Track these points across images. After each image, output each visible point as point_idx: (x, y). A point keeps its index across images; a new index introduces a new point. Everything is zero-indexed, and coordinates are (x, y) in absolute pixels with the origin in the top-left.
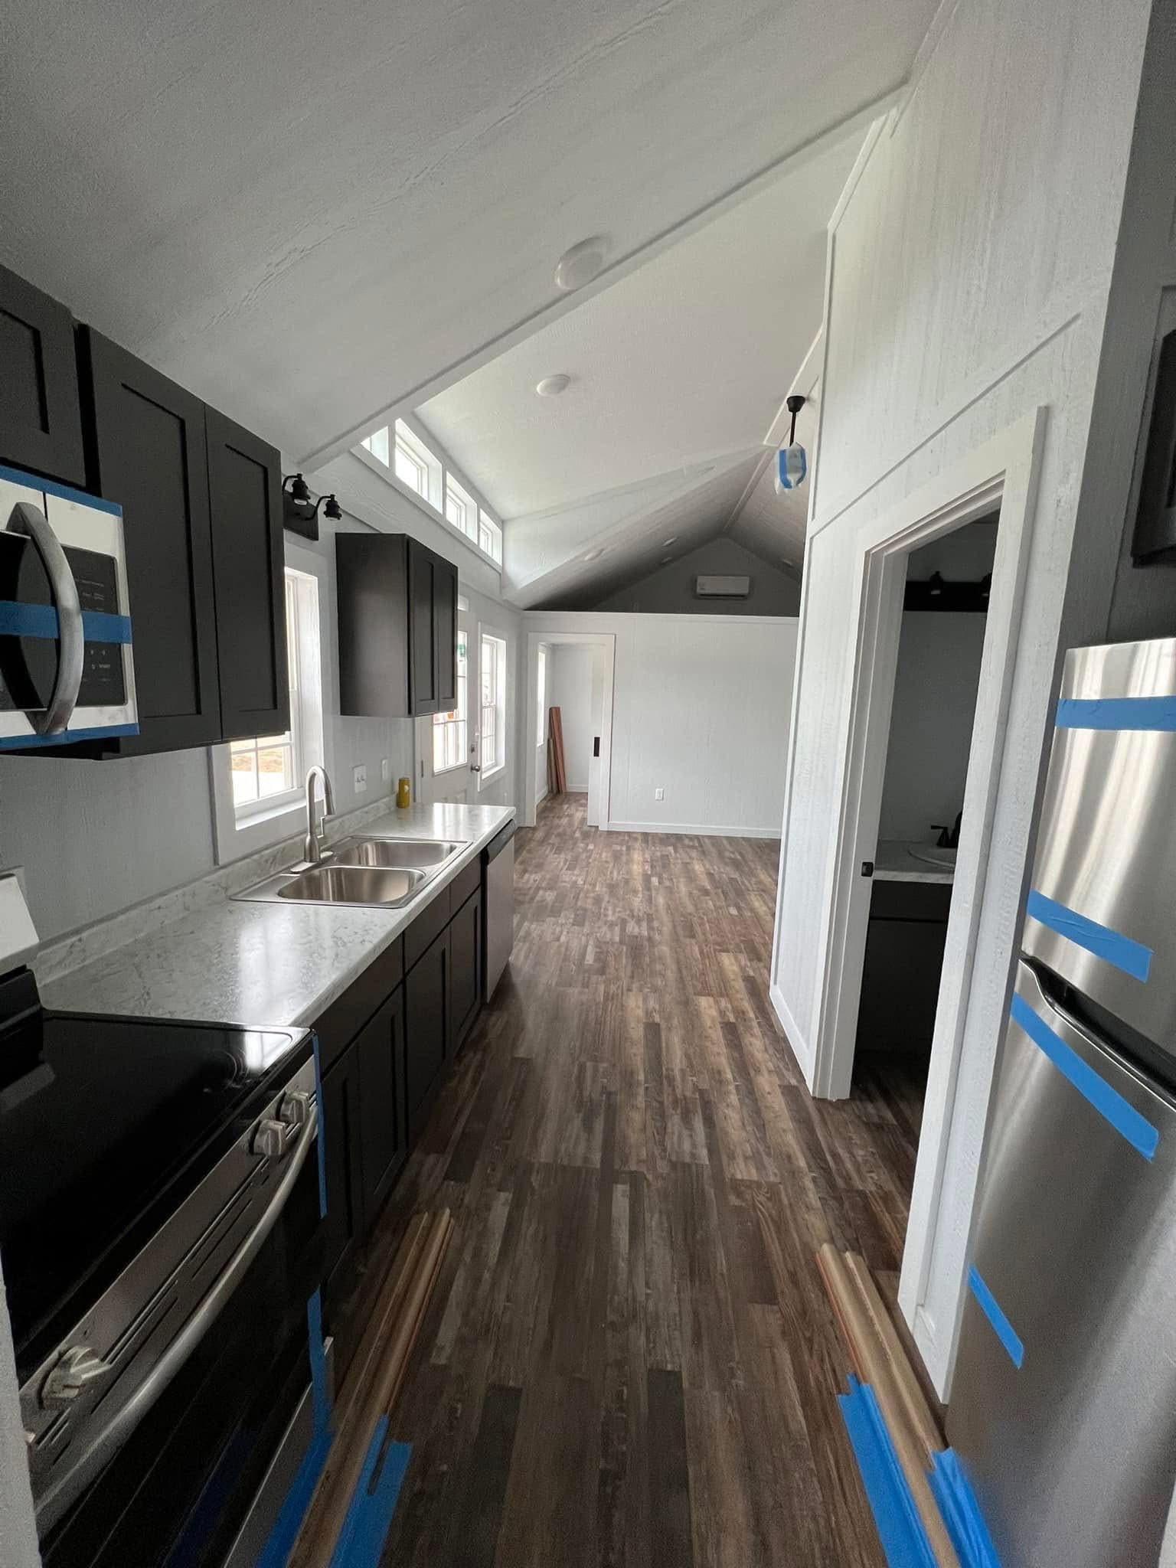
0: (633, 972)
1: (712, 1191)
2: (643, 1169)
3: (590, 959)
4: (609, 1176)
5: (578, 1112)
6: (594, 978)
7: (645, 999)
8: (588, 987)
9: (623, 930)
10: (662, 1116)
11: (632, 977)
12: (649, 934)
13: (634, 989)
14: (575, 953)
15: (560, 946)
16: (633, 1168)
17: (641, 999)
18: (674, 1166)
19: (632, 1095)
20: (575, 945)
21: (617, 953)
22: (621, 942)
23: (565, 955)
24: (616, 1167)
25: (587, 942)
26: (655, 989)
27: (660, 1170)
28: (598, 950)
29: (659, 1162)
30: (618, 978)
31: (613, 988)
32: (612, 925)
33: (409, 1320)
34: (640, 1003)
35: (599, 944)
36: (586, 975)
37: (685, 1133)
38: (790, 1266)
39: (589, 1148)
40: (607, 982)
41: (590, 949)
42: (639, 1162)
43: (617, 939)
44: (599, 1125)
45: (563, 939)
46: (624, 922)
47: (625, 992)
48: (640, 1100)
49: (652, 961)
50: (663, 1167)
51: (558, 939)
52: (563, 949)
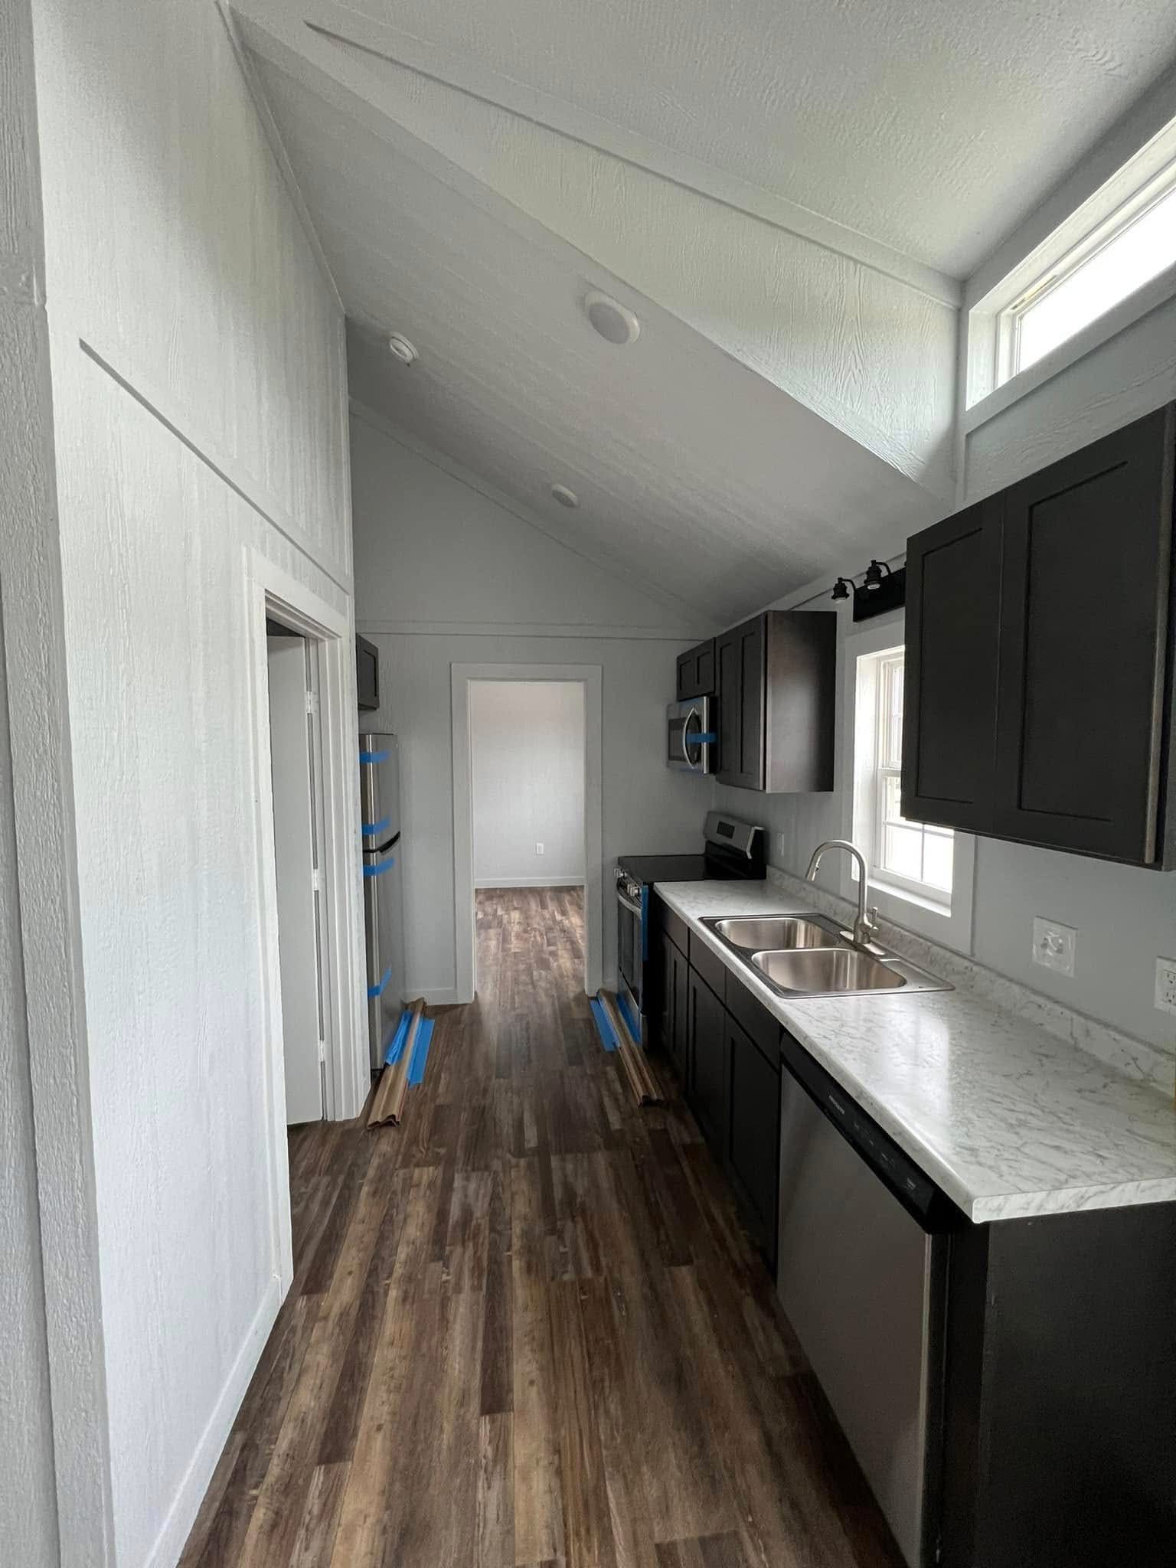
1: (458, 1154)
2: (514, 1161)
4: (543, 1151)
5: (583, 1204)
10: (494, 1214)
16: (523, 1162)
18: (487, 1168)
19: (526, 1234)
24: (536, 1159)
27: (500, 1163)
29: (500, 1169)
33: (633, 1072)
37: (471, 1200)
38: (419, 1122)
39: (563, 1169)
42: (517, 1166)
44: (558, 1193)
48: (517, 1228)
50: (496, 1165)
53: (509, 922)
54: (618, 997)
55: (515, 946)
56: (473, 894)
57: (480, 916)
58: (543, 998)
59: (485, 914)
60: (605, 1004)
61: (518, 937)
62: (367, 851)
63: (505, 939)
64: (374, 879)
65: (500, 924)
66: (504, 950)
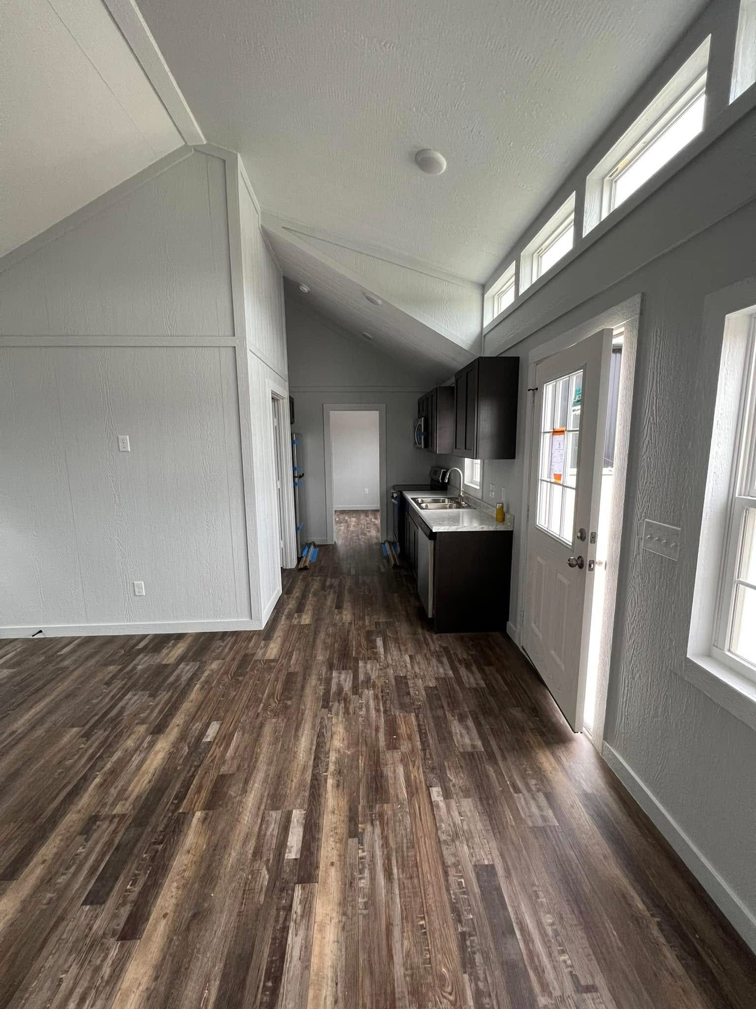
0: (348, 635)
3: (379, 642)
6: (373, 628)
7: (342, 619)
8: (376, 622)
9: (356, 677)
11: (349, 631)
12: (331, 674)
13: (347, 624)
14: (392, 646)
15: (406, 650)
17: (344, 620)
20: (395, 653)
21: (360, 649)
22: (356, 660)
23: (398, 643)
25: (386, 658)
26: (335, 625)
28: (375, 650)
30: (358, 630)
31: (360, 623)
32: (368, 683)
34: (344, 617)
35: (374, 657)
36: (379, 630)
40: (364, 626)
41: (382, 650)
43: (361, 664)
45: (407, 659)
46: (355, 689)
47: (353, 622)
49: (333, 645)
51: (411, 657)
52: (403, 648)
53: (351, 521)
54: (393, 543)
55: (352, 528)
56: (334, 512)
57: (337, 519)
58: (362, 543)
59: (339, 519)
60: (387, 545)
61: (354, 526)
62: (294, 477)
63: (348, 526)
64: (297, 488)
65: (346, 522)
66: (347, 530)
